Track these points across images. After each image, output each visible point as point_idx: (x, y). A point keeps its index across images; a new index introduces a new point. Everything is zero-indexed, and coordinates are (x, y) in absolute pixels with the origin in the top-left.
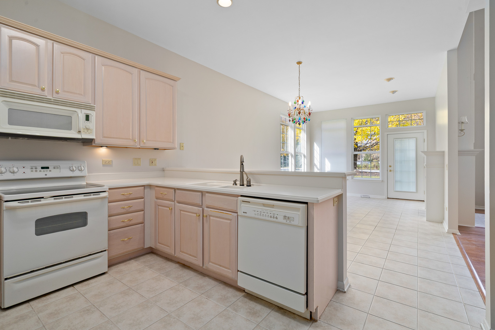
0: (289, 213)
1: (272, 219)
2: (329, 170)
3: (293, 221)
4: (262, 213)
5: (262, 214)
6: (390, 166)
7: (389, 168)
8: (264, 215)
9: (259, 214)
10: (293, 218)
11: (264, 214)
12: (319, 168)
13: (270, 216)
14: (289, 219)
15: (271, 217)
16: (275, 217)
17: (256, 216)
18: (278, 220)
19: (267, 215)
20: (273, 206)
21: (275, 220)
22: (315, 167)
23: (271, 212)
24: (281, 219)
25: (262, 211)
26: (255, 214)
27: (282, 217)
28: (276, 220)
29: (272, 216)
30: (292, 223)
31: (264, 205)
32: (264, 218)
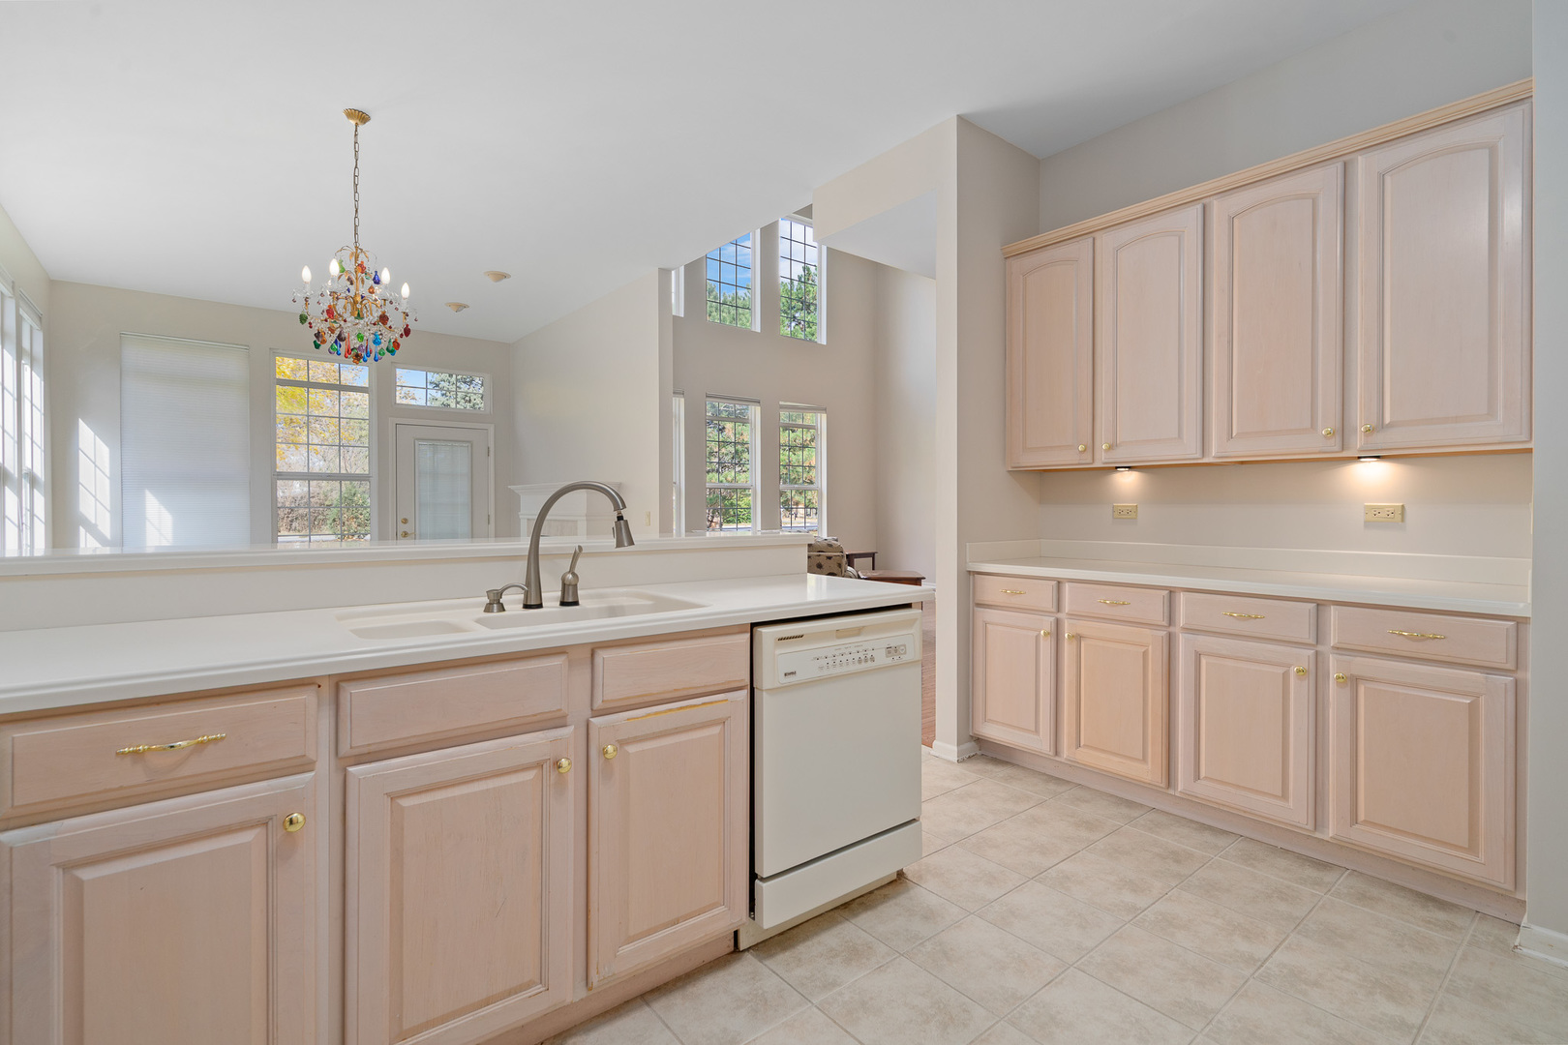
0: (893, 638)
1: (864, 666)
2: (165, 543)
3: (905, 653)
4: (838, 659)
5: (837, 662)
6: (405, 521)
7: (402, 528)
8: (844, 661)
9: (831, 663)
10: (905, 646)
11: (844, 659)
12: (108, 534)
13: (857, 659)
14: (896, 651)
15: (860, 661)
16: (869, 657)
17: (825, 673)
18: (878, 662)
19: (850, 657)
20: (858, 631)
21: (870, 664)
22: (82, 530)
23: (858, 649)
24: (882, 660)
25: (837, 653)
26: (821, 668)
27: (884, 651)
28: (873, 664)
29: (863, 658)
30: (906, 658)
31: (840, 634)
32: (844, 670)
